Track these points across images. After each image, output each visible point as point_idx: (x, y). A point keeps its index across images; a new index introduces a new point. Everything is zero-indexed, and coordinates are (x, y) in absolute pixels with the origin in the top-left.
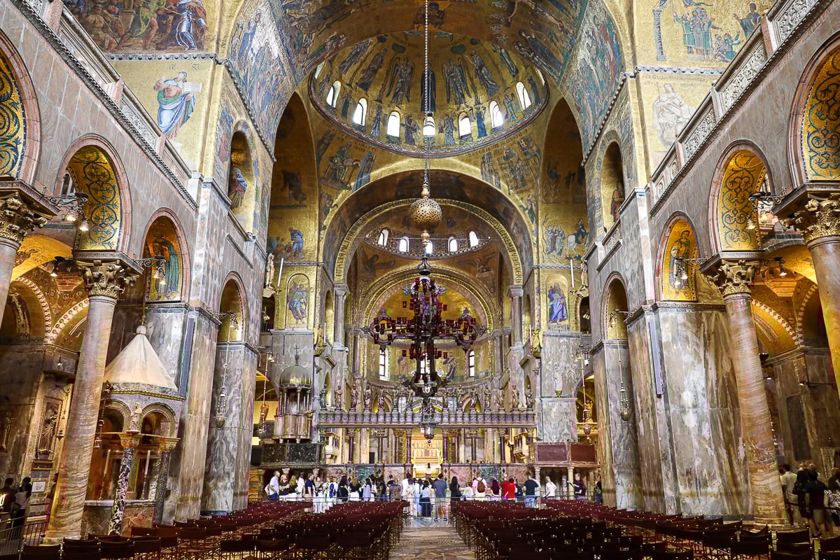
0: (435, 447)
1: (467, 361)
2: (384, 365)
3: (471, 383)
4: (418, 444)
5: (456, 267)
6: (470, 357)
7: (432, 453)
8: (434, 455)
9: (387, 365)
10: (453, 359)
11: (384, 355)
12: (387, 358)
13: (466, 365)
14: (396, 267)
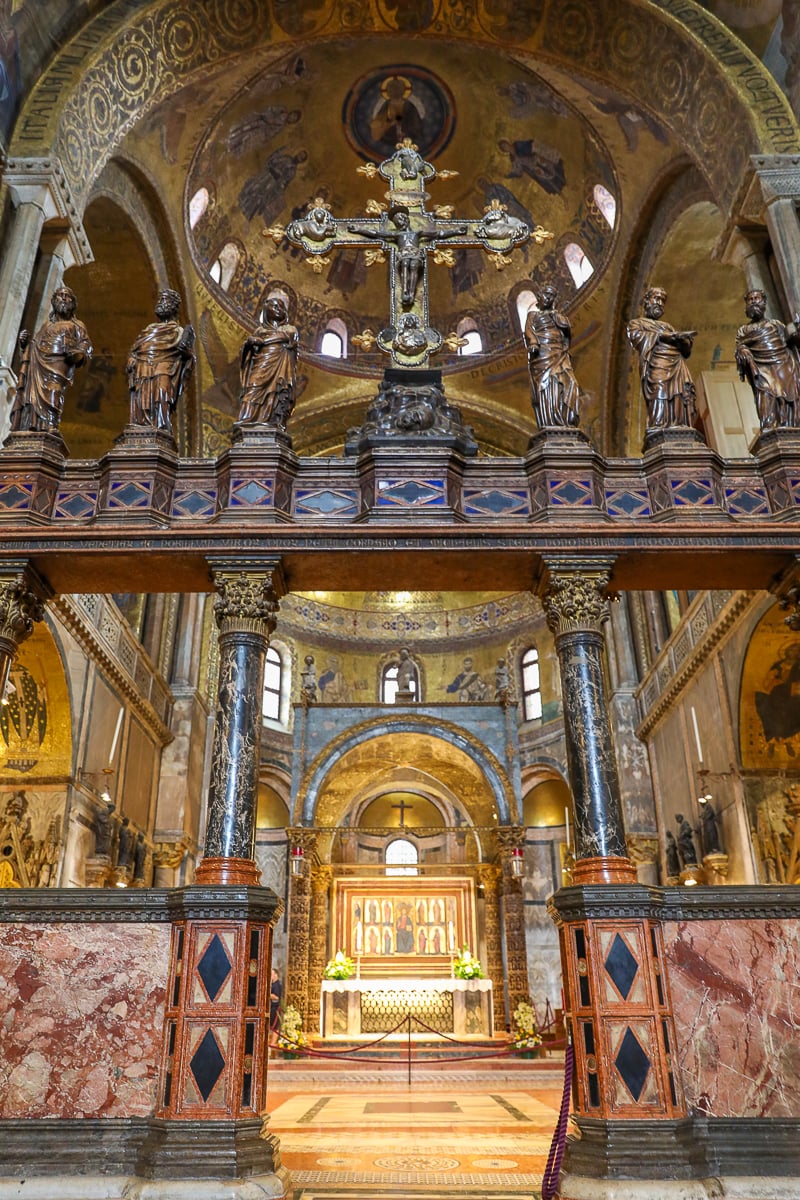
0: (432, 920)
1: (516, 679)
2: (279, 693)
3: (531, 736)
4: (373, 910)
5: (480, 394)
6: (522, 666)
7: (423, 941)
8: (430, 948)
9: (287, 689)
10: (474, 678)
11: (281, 665)
12: (288, 674)
13: (517, 688)
14: (311, 396)
